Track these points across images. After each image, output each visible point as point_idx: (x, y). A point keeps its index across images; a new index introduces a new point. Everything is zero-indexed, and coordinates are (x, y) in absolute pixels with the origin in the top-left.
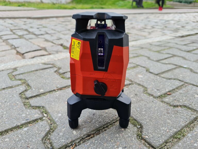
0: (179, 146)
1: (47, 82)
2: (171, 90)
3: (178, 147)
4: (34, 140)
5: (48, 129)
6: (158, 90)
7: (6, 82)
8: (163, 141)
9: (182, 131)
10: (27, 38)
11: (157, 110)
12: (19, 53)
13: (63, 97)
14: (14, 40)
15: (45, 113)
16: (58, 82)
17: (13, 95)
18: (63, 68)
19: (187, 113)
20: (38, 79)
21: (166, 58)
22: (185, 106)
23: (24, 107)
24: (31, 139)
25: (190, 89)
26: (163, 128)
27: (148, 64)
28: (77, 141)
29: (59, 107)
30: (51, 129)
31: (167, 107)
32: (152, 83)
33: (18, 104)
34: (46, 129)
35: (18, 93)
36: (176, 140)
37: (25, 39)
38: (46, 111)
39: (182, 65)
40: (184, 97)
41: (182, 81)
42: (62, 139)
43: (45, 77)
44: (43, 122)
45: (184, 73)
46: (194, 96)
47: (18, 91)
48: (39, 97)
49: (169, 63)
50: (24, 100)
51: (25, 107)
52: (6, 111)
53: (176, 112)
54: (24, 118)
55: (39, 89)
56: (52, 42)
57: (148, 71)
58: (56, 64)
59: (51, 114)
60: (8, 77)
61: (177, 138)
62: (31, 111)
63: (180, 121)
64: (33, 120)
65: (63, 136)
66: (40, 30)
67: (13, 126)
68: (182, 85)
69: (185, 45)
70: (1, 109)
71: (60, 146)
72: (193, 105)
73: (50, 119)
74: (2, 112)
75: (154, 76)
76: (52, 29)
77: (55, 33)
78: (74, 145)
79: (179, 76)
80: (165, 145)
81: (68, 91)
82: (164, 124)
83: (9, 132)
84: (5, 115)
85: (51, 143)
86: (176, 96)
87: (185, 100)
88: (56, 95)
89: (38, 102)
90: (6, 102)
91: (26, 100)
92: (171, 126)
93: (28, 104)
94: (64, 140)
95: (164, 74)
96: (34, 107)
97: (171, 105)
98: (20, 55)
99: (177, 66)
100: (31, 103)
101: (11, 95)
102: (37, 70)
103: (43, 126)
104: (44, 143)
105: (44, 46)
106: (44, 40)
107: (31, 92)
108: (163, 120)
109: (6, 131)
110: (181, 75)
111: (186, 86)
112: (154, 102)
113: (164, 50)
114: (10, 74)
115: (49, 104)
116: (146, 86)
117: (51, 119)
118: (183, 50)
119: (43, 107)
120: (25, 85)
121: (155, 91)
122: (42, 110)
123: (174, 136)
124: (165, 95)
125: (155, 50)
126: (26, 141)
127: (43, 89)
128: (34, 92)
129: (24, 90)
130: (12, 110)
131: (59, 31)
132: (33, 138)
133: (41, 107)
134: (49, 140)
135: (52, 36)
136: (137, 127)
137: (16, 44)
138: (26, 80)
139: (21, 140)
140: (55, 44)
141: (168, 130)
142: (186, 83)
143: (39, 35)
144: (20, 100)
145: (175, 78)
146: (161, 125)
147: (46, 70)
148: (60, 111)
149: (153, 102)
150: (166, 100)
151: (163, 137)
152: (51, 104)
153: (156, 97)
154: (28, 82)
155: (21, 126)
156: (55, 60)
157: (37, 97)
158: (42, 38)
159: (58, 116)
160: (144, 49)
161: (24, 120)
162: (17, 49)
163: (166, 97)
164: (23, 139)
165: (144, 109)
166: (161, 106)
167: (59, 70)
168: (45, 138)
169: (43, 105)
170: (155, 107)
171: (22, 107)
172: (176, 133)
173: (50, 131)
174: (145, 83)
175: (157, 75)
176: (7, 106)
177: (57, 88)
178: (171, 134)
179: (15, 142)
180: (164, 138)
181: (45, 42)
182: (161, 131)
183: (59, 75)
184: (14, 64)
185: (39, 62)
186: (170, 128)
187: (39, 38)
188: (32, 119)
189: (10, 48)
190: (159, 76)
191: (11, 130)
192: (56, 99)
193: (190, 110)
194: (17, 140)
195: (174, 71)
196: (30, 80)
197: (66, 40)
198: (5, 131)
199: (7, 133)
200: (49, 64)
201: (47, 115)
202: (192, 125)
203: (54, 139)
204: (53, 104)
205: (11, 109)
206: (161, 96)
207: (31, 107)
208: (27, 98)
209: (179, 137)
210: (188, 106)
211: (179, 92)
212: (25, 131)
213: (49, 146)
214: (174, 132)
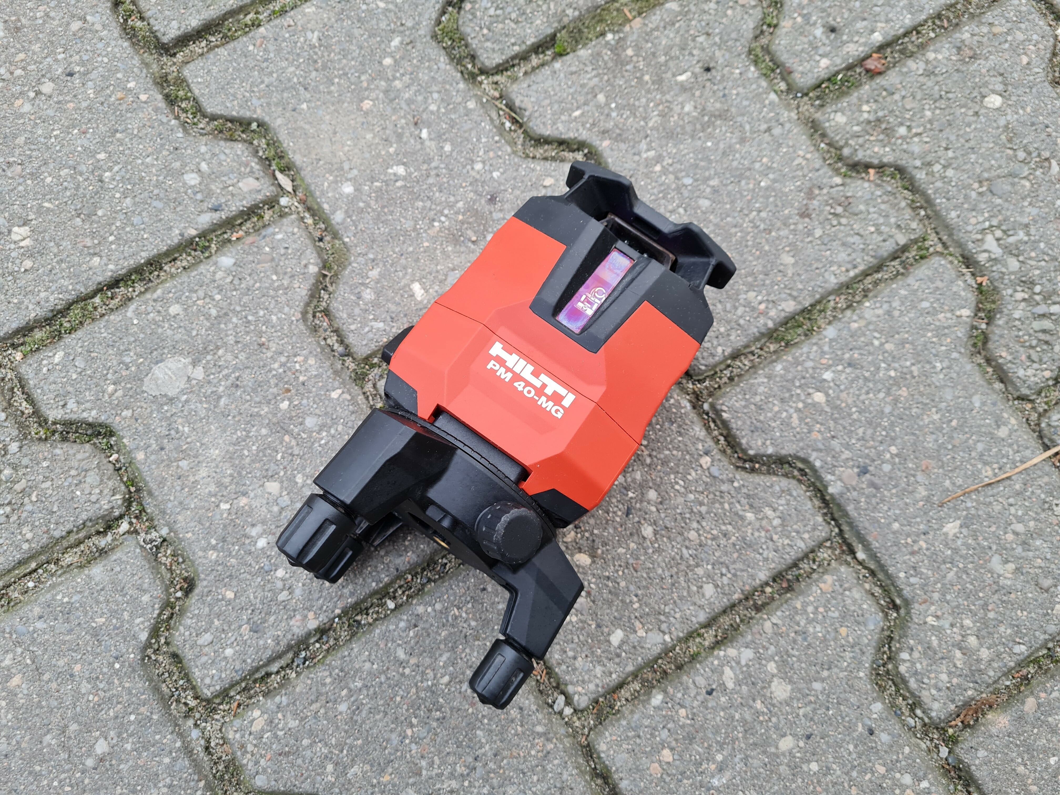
0: (769, 377)
2: (901, 31)
3: (766, 380)
4: (274, 318)
5: (313, 269)
6: (832, 30)
8: (728, 351)
9: (817, 309)
11: (767, 188)
15: (282, 171)
19: (881, 221)
22: (900, 171)
23: (173, 122)
24: (261, 313)
26: (751, 296)
29: (335, 133)
30: (324, 267)
31: (818, 170)
33: (137, 97)
34: (306, 266)
36: (772, 347)
38: (281, 157)
42: (375, 319)
44: (287, 225)
51: (177, 118)
52: (103, 144)
53: (839, 210)
54: (199, 196)
59: (307, 174)
61: (783, 339)
62: (214, 155)
63: (832, 264)
64: (243, 211)
65: (376, 304)
67: (169, 242)
70: (74, 127)
73: (309, 204)
80: (729, 366)
82: (761, 276)
83: (166, 268)
84: (110, 169)
85: (336, 331)
89: (232, 91)
90: (71, 74)
91: (165, 60)
92: (786, 286)
93: (187, 99)
94: (381, 325)
96: (220, 123)
97: (840, 158)
100: (196, 91)
103: (290, 251)
104: (315, 329)
108: (766, 254)
109: (151, 265)
112: (777, 130)
115: (284, 108)
117: (315, 207)
119: (262, 125)
121: (814, 41)
122: (263, 145)
123: (775, 331)
124: (848, 76)
126: (249, 322)
130: (127, 140)
132: (267, 310)
133: (254, 126)
134: (326, 315)
139: (226, 314)
141: (762, 307)
144: (137, 59)
146: (750, 280)
148: (346, 166)
150: (838, 118)
151: (732, 338)
152: (295, 110)
153: (801, 90)
155: (204, 243)
159: (341, 196)
161: (202, 212)
163: (850, 91)
164: (236, 313)
165: (712, 183)
166: (796, 162)
168: (313, 307)
169: (259, 114)
170: (767, 171)
171: (164, 118)
172: (788, 320)
178: (765, 325)
179: (208, 324)
180: (736, 341)
182: (736, 308)
186: (775, 298)
188: (234, 206)
191: (170, 257)
194: (214, 312)
199: (162, 274)
201: (293, 181)
203: (345, 315)
204: (304, 106)
205: (118, 135)
206: (829, 80)
207: (204, 116)
208: (166, 50)
210: (914, 172)
212: (228, 272)
213: (333, 340)
214: (783, 315)
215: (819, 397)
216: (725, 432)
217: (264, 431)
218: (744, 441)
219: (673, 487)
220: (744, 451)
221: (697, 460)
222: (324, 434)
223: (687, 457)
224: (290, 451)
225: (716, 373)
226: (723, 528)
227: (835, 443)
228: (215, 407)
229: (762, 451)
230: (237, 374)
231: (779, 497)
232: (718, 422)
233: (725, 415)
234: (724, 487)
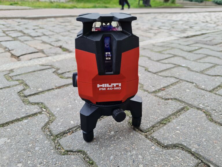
0: (163, 129)
1: (45, 82)
2: (166, 86)
4: (34, 129)
5: (47, 121)
6: (153, 86)
7: (3, 82)
8: (151, 125)
9: (169, 118)
10: (22, 40)
11: (149, 102)
12: (14, 56)
13: (61, 94)
14: (8, 42)
15: (44, 108)
16: (56, 81)
17: (11, 94)
18: (62, 69)
19: (175, 104)
20: (36, 79)
21: (167, 58)
22: (175, 99)
23: (23, 104)
24: (31, 128)
25: (183, 85)
26: (152, 116)
27: (148, 64)
28: (74, 129)
29: (57, 102)
30: (49, 120)
31: (159, 100)
32: (148, 81)
33: (17, 101)
34: (45, 120)
35: (16, 92)
36: (162, 125)
37: (20, 41)
38: (45, 107)
39: (181, 65)
40: (176, 92)
41: (178, 79)
42: (60, 128)
43: (43, 77)
44: (43, 115)
45: (181, 72)
46: (186, 90)
47: (16, 90)
48: (38, 95)
49: (169, 62)
50: (22, 98)
52: (6, 107)
53: (166, 104)
54: (24, 112)
55: (37, 88)
56: (50, 44)
57: (147, 71)
58: (54, 65)
59: (50, 108)
60: (5, 78)
61: (164, 123)
62: (30, 107)
63: (168, 111)
64: (33, 114)
65: (61, 125)
66: (37, 32)
67: (13, 119)
68: (177, 82)
69: (188, 45)
71: (59, 133)
72: (182, 98)
74: (1, 108)
75: (152, 75)
76: (50, 31)
77: (53, 35)
78: (71, 132)
79: (176, 74)
80: (152, 129)
81: (66, 89)
82: (153, 113)
83: (10, 124)
84: (5, 110)
85: (50, 131)
86: (169, 91)
87: (176, 94)
88: (54, 92)
89: (37, 99)
90: (4, 100)
91: (25, 98)
92: (160, 114)
93: (27, 101)
94: (62, 128)
95: (162, 73)
96: (33, 104)
97: (162, 99)
98: (15, 58)
99: (176, 66)
100: (30, 100)
101: (9, 94)
102: (35, 71)
103: (42, 118)
104: (44, 131)
105: (41, 48)
106: (41, 42)
107: (29, 91)
108: (153, 110)
110: (178, 73)
111: (180, 83)
112: (148, 96)
113: (166, 50)
114: (6, 75)
115: (47, 100)
116: (142, 84)
117: (50, 113)
118: (185, 50)
119: (42, 103)
120: (23, 85)
121: (151, 88)
122: (41, 106)
123: (161, 122)
124: (159, 91)
125: (157, 51)
126: (27, 130)
127: (42, 88)
128: (33, 90)
129: (22, 89)
130: (12, 106)
131: (58, 32)
132: (33, 128)
133: (40, 103)
134: (48, 129)
135: (50, 37)
136: (129, 117)
137: (10, 46)
138: (23, 81)
139: (22, 129)
140: (53, 46)
141: (156, 118)
142: (181, 80)
143: (35, 37)
144: (19, 98)
145: (171, 76)
146: (151, 114)
147: (44, 70)
148: (59, 106)
149: (146, 96)
150: (160, 94)
152: (49, 101)
153: (151, 92)
154: (26, 82)
155: (21, 119)
156: (54, 62)
157: (36, 95)
158: (38, 40)
159: (56, 110)
160: (146, 50)
161: (23, 114)
162: (11, 51)
163: (160, 92)
164: (24, 129)
166: (154, 99)
167: (57, 71)
168: (45, 127)
169: (42, 101)
170: (148, 100)
171: (21, 103)
172: (163, 120)
173: (49, 122)
174: (142, 81)
175: (155, 73)
176: (5, 103)
177: (56, 86)
178: (158, 121)
179: (16, 131)
180: (152, 124)
181: (43, 44)
182: (150, 119)
183: (57, 75)
184: (10, 66)
185: (36, 64)
186: (158, 116)
187: (35, 40)
188: (31, 113)
189: (3, 51)
190: (157, 75)
191: (12, 122)
192: (55, 97)
193: (179, 102)
194: (18, 129)
195: (172, 69)
196: (28, 80)
197: (65, 41)
198: (6, 123)
199: (8, 125)
200: (48, 65)
201: (46, 110)
202: (178, 113)
203: (53, 128)
204: (52, 100)
205: (10, 106)
206: (156, 91)
207: (30, 103)
208: (26, 97)
209: (165, 122)
210: (178, 99)
211: (173, 87)
212: (26, 123)
213: (49, 133)
214: (161, 119)
215: (178, 132)
216: (156, 142)
217: (22, 151)
218: (162, 142)
219: (146, 154)
220: (163, 144)
221: (151, 147)
222: (40, 150)
223: (148, 147)
224: (28, 155)
225: (149, 130)
226: (165, 163)
227: (187, 140)
228: (10, 147)
229: (168, 143)
230: (19, 140)
231: (179, 153)
232: (154, 140)
233: (155, 137)
234: (161, 153)
